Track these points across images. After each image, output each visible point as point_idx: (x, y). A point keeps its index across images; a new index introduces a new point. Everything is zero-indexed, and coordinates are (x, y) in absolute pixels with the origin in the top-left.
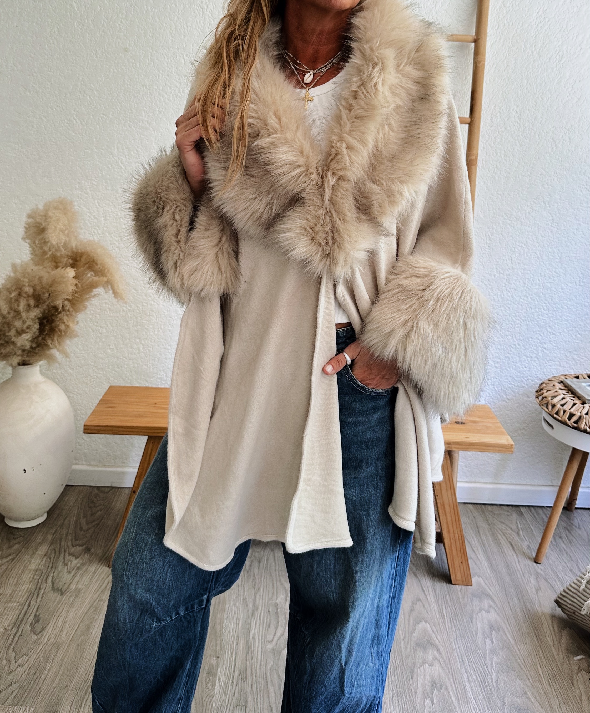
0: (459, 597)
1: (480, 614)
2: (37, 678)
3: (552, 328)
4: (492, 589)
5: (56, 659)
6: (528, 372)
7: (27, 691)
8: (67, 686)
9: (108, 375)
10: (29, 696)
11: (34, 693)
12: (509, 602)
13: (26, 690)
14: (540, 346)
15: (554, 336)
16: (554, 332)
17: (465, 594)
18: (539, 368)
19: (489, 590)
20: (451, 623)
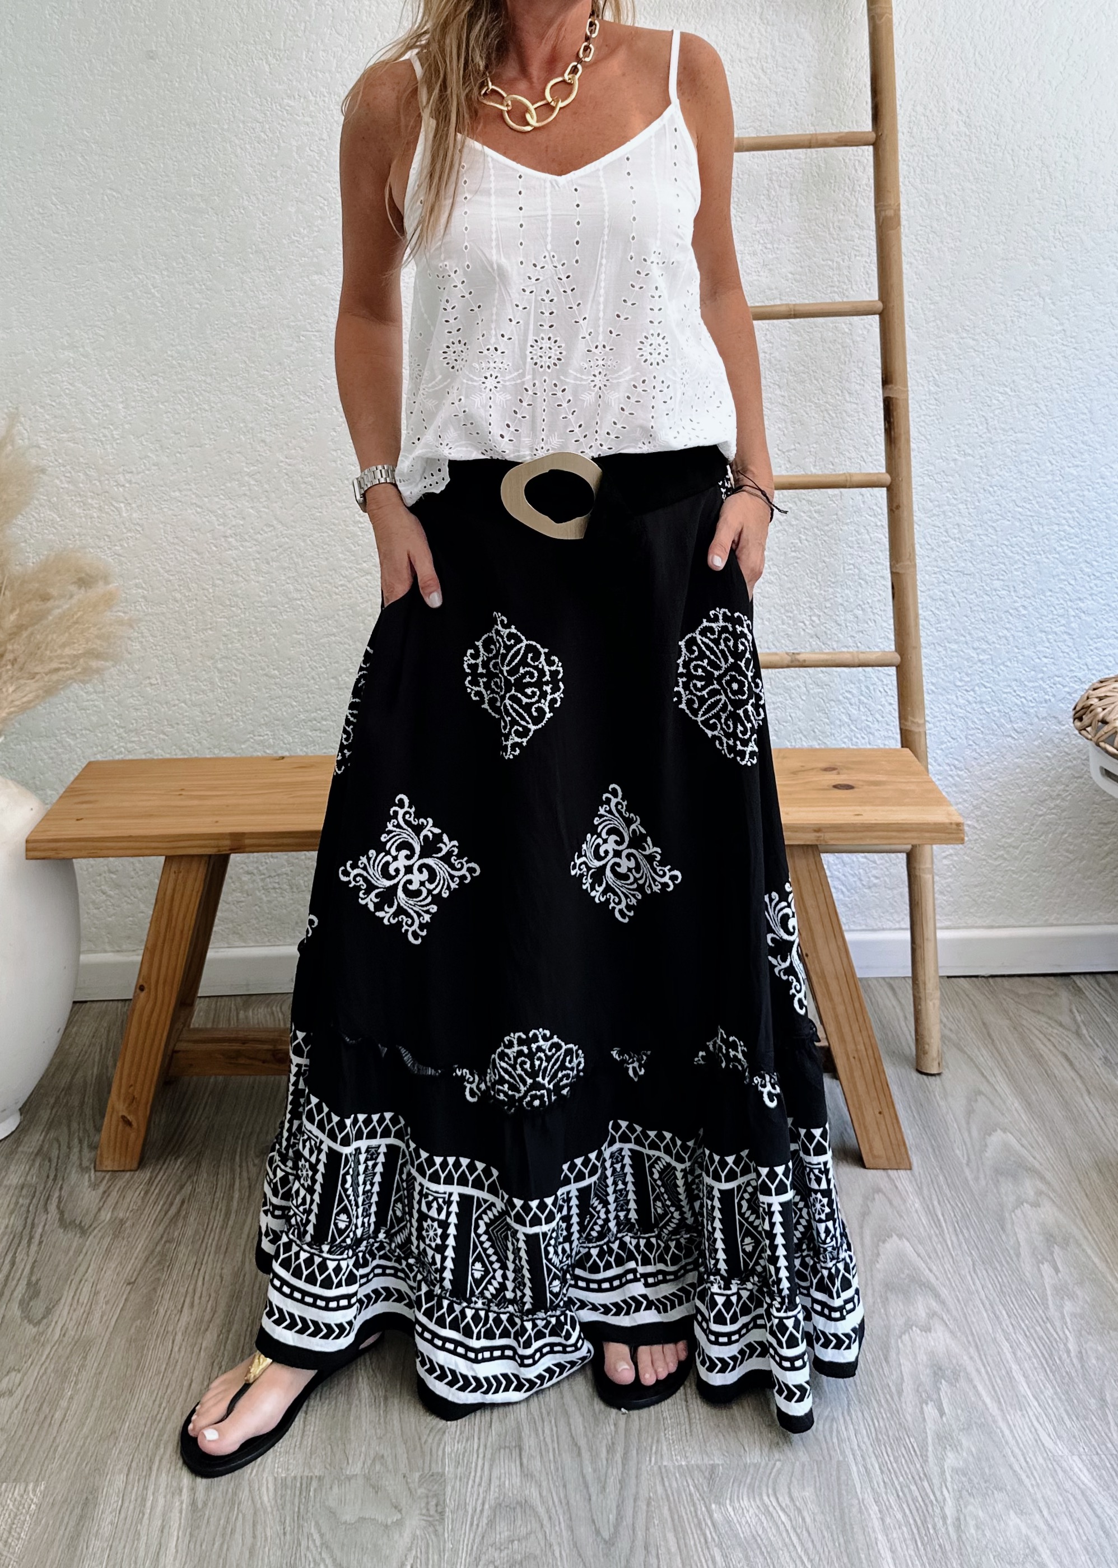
0: (966, 1179)
1: (1018, 1212)
2: (45, 1418)
3: (1092, 566)
4: (1038, 1156)
5: (84, 1373)
6: (1053, 668)
7: (27, 1449)
8: (113, 1432)
9: (151, 744)
10: (32, 1459)
11: (41, 1453)
12: (1080, 1182)
13: (23, 1445)
14: (1071, 607)
15: (1098, 582)
16: (1098, 574)
17: (978, 1171)
18: (1074, 656)
19: (1031, 1159)
20: (957, 1235)
